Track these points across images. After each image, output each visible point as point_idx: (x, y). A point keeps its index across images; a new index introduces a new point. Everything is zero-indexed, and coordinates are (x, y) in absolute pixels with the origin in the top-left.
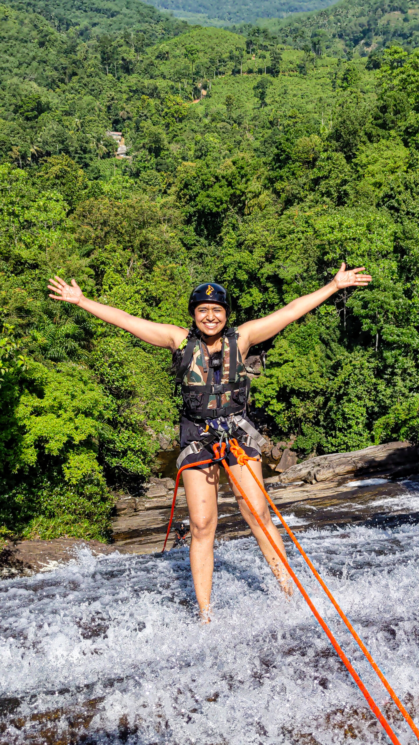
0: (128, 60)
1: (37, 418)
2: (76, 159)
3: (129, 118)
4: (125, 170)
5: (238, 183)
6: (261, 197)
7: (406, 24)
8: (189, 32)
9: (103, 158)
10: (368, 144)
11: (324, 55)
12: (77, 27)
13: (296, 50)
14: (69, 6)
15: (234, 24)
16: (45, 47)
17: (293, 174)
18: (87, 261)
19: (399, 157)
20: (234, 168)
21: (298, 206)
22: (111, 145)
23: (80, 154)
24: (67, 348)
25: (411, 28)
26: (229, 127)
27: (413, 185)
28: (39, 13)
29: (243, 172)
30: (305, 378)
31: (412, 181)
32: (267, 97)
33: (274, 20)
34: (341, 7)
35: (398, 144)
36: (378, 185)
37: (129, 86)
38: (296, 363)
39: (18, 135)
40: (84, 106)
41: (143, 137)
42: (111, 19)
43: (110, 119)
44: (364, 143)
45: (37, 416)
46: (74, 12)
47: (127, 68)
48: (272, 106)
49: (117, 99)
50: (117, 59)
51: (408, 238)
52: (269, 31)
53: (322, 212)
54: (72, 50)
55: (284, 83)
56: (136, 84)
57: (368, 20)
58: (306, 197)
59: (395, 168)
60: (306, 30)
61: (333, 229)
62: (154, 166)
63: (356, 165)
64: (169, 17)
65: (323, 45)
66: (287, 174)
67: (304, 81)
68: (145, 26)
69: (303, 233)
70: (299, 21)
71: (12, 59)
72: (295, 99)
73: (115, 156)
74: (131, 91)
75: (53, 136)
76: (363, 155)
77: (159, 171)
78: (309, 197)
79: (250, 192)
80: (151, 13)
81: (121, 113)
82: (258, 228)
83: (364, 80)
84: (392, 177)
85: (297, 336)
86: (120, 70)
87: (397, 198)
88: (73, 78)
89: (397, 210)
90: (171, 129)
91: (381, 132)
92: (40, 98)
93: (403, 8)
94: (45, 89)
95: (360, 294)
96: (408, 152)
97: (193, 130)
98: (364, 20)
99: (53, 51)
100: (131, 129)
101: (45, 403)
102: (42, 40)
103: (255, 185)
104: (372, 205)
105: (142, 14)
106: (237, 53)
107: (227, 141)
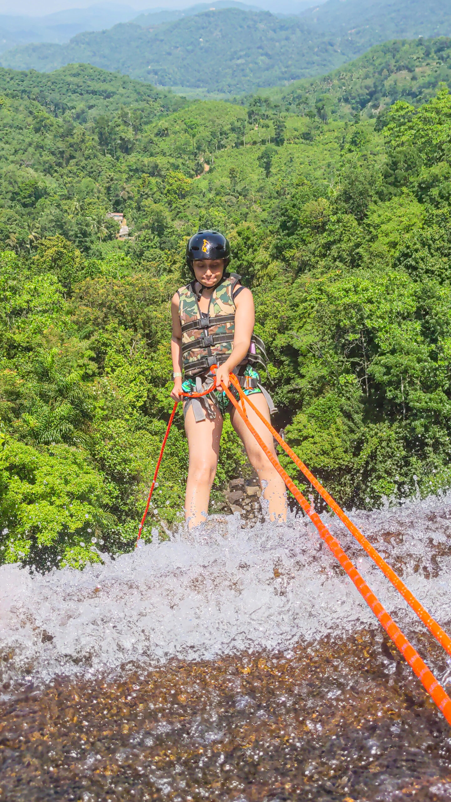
0: (126, 139)
1: (29, 506)
2: (77, 244)
3: (130, 198)
4: (128, 251)
5: (245, 254)
6: (269, 267)
7: (414, 82)
8: (188, 107)
9: (104, 240)
10: (380, 203)
11: (330, 120)
12: (73, 111)
13: (300, 117)
14: (64, 90)
15: (235, 96)
16: (41, 132)
17: (303, 241)
18: (86, 343)
19: (413, 214)
20: (239, 239)
21: (309, 273)
22: (112, 226)
23: (80, 237)
24: (61, 431)
25: (420, 87)
26: (234, 200)
27: (431, 242)
28: (34, 99)
29: (249, 242)
30: (328, 454)
31: (429, 237)
32: (273, 167)
33: (276, 89)
34: (345, 71)
35: (411, 201)
36: (394, 245)
37: (128, 166)
38: (317, 439)
39: (15, 223)
40: (84, 189)
41: (146, 216)
42: (107, 100)
43: (110, 201)
44: (375, 202)
45: (29, 504)
46: (70, 96)
47: (126, 148)
48: (279, 176)
49: (116, 180)
50: (115, 139)
51: (429, 297)
52: (272, 99)
53: (336, 278)
54: (69, 133)
55: (290, 151)
56: (135, 163)
57: (373, 81)
58: (317, 263)
59: (409, 226)
60: (310, 96)
61: (347, 292)
62: (158, 245)
63: (368, 225)
64: (167, 94)
65: (328, 110)
66: (296, 241)
67: (310, 147)
68: (143, 105)
69: (316, 301)
70: (302, 87)
71: (7, 146)
72: (302, 166)
73: (117, 238)
74: (131, 170)
75: (51, 221)
76: (375, 215)
77: (162, 249)
78: (320, 263)
79: (257, 262)
80: (148, 91)
81: (121, 194)
82: (269, 298)
83: (374, 142)
84: (407, 236)
85: (316, 409)
86: (118, 150)
87: (413, 256)
88: (71, 161)
89: (415, 268)
90: (174, 206)
91: (392, 189)
92: (37, 183)
93: (410, 66)
94: (42, 174)
95: (381, 360)
96: (422, 208)
97: (197, 206)
98: (369, 82)
99: (49, 136)
100: (132, 209)
101: (38, 489)
102: (37, 126)
103: (263, 255)
104: (388, 265)
105: (139, 93)
106: (238, 124)
107: (233, 214)
